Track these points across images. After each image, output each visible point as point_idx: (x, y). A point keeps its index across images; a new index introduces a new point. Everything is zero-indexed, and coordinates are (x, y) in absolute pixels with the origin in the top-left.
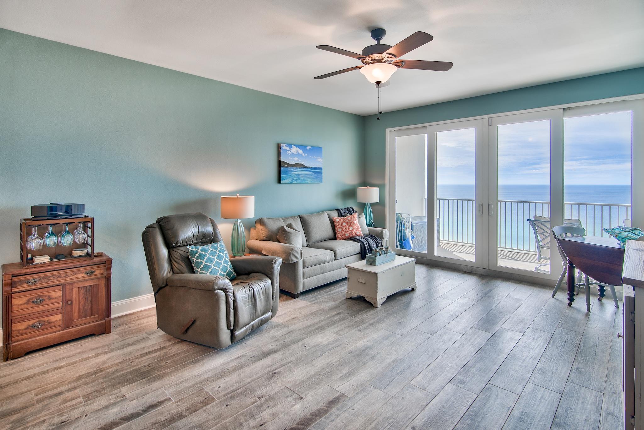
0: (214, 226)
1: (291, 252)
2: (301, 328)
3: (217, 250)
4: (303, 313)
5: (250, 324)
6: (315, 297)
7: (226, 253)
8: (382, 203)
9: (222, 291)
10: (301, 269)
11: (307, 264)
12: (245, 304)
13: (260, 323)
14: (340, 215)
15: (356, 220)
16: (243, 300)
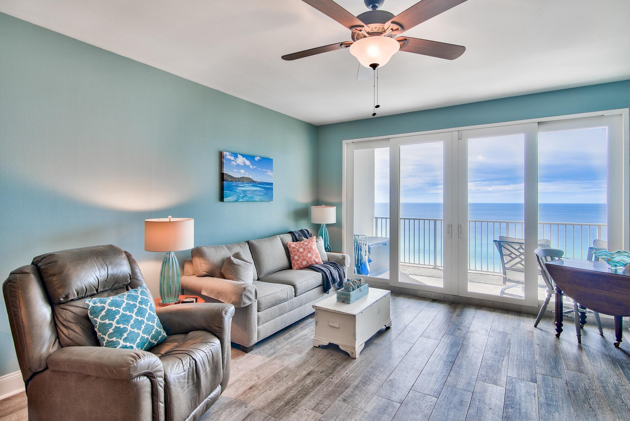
0: (132, 262)
1: (243, 293)
2: (263, 404)
3: (136, 302)
4: (263, 377)
5: (191, 416)
6: (274, 347)
7: (151, 304)
8: (339, 224)
9: (145, 378)
10: (255, 314)
11: (262, 306)
12: (183, 388)
13: (205, 409)
14: (295, 240)
15: (314, 244)
16: (179, 382)
